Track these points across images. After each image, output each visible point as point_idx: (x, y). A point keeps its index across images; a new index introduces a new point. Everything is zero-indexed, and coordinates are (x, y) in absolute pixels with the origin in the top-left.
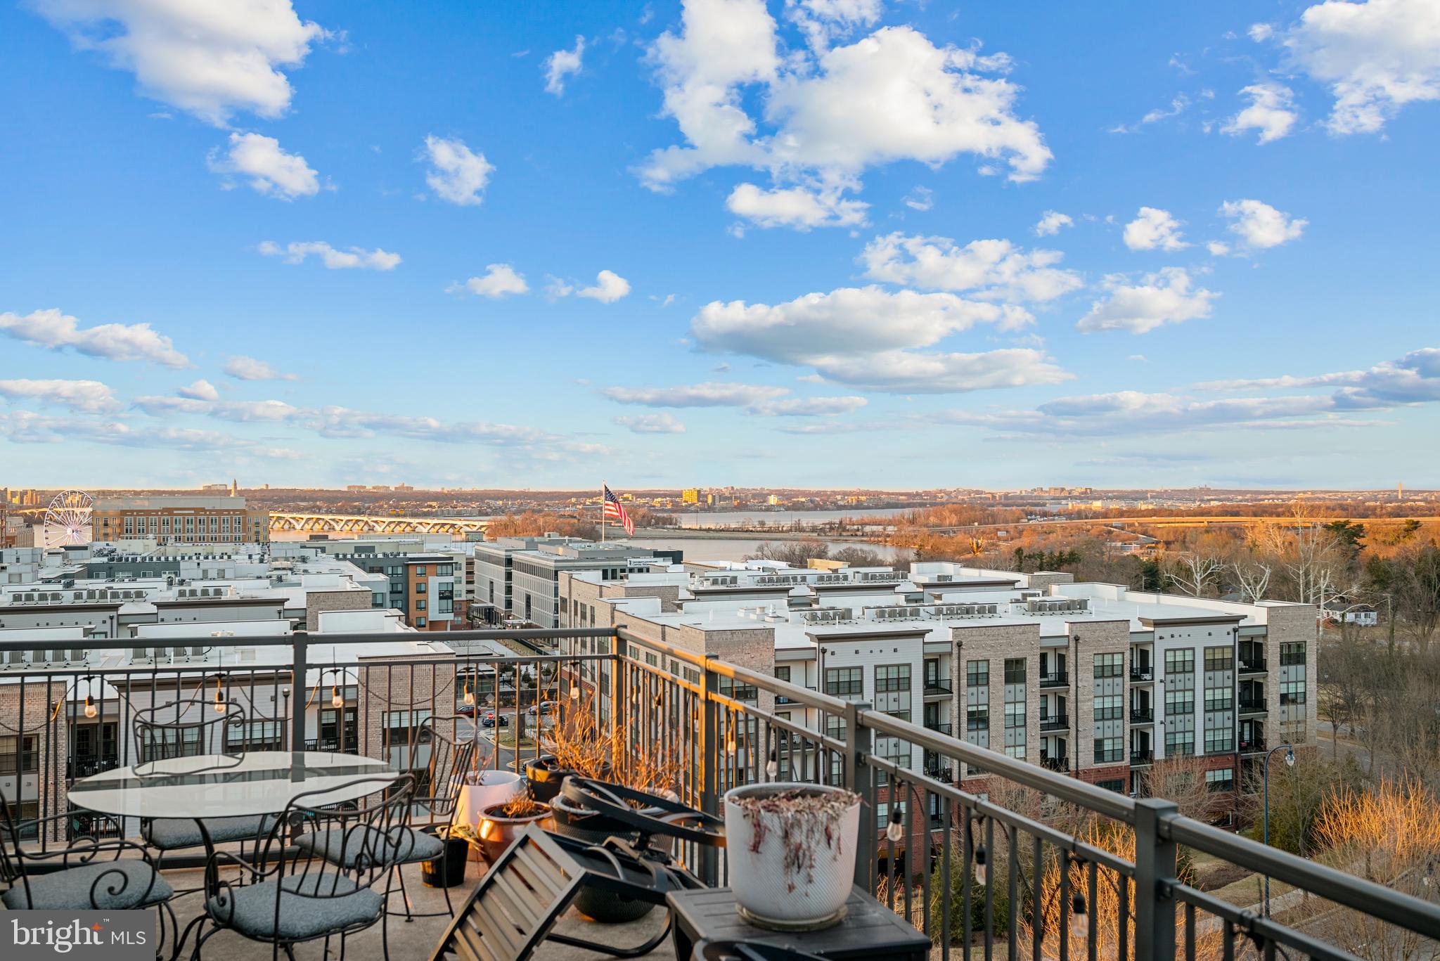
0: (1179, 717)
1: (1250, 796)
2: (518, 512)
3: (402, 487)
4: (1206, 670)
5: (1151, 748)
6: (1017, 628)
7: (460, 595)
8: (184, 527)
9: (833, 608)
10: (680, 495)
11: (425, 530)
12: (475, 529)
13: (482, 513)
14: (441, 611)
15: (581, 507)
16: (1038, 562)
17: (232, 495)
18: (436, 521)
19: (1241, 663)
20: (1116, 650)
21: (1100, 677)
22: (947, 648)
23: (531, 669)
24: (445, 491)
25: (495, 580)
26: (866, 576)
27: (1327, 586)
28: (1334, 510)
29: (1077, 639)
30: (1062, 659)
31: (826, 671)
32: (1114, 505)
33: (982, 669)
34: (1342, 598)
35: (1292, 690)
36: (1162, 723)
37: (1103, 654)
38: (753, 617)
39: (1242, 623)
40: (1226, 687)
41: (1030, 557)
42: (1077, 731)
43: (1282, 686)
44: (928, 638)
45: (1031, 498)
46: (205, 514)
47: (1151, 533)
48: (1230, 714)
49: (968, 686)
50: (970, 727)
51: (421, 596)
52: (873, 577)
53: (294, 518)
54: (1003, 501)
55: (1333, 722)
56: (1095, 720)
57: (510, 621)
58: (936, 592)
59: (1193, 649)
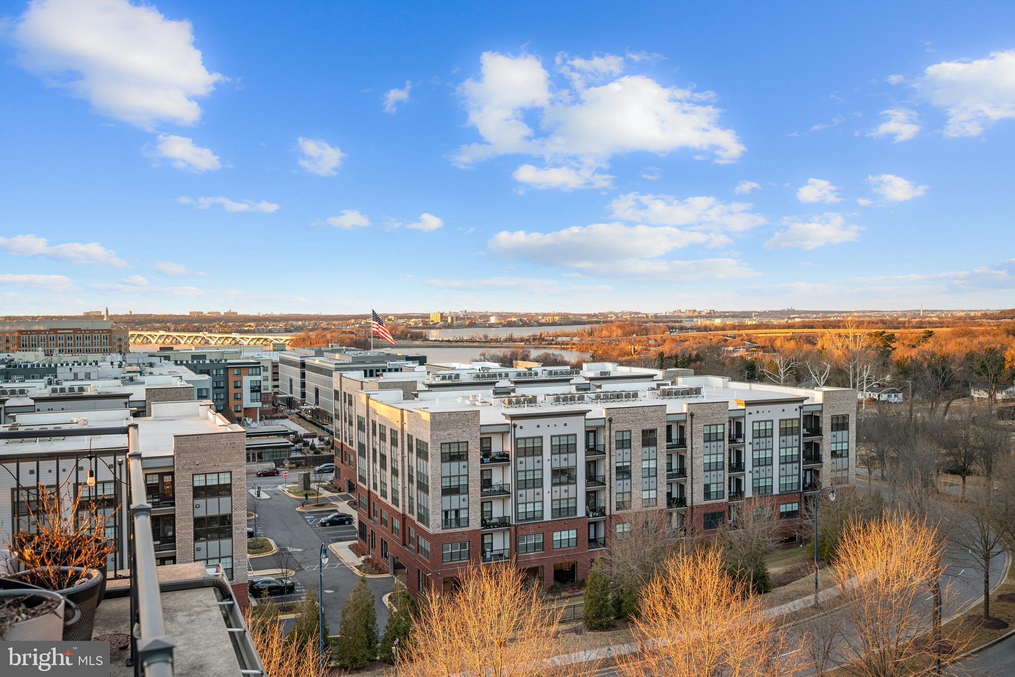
0: (763, 468)
1: (805, 521)
2: (313, 330)
3: (230, 312)
4: (780, 435)
5: (743, 490)
6: (651, 408)
7: (267, 389)
8: (66, 342)
9: (523, 396)
10: (428, 316)
11: (246, 343)
12: (282, 342)
13: (287, 331)
14: (252, 401)
15: (357, 326)
16: (674, 362)
17: (105, 319)
18: (253, 337)
19: (805, 430)
20: (719, 423)
21: (708, 441)
22: (601, 423)
23: (316, 441)
24: (261, 315)
25: (294, 378)
26: (550, 373)
27: (868, 376)
28: (877, 324)
29: (692, 415)
30: (682, 429)
31: (516, 440)
32: (729, 322)
33: (627, 437)
34: (879, 384)
35: (839, 448)
36: (750, 472)
37: (710, 425)
38: (468, 402)
39: (805, 402)
40: (794, 446)
41: (669, 358)
42: (692, 478)
43: (832, 445)
44: (588, 416)
45: (673, 317)
46: (81, 333)
47: (754, 341)
48: (797, 465)
49: (617, 448)
50: (618, 477)
51: (237, 391)
52: (556, 373)
53: (150, 335)
54: (653, 319)
55: (869, 469)
56: (705, 471)
57: (304, 407)
58: (598, 383)
59: (772, 421)
